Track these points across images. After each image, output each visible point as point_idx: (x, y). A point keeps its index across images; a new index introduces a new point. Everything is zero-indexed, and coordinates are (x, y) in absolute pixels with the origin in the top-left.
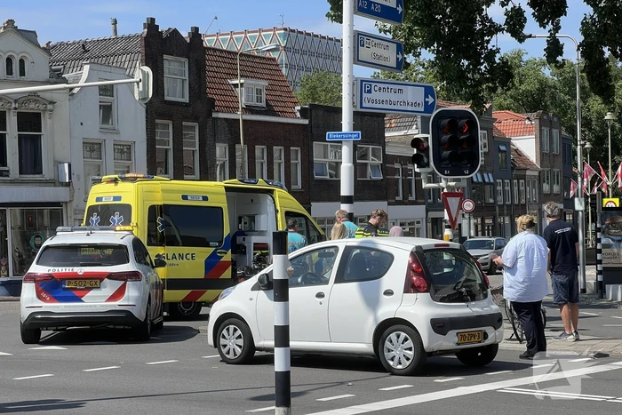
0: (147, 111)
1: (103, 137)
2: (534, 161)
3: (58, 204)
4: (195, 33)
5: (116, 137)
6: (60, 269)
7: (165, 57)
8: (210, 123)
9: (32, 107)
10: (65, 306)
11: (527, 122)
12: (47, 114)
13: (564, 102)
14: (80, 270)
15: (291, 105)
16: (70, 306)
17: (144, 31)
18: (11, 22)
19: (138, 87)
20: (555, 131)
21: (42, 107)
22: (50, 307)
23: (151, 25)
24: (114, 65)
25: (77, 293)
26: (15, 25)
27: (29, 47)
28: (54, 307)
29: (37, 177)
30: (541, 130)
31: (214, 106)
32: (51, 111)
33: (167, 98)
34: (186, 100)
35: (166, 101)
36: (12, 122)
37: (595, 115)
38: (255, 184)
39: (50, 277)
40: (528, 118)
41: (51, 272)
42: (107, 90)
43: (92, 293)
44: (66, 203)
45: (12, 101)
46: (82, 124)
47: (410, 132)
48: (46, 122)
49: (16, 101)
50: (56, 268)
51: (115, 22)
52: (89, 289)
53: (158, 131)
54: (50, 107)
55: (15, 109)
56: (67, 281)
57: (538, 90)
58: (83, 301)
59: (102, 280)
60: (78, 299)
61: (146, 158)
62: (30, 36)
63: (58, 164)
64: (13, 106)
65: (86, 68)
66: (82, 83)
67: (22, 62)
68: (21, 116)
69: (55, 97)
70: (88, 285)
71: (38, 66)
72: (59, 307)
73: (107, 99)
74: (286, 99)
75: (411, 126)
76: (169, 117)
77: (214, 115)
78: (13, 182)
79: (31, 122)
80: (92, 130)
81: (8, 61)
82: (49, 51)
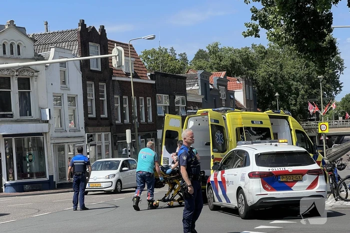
0: (82, 76)
1: (62, 92)
2: (243, 104)
3: (41, 134)
4: (103, 29)
5: (68, 92)
6: (276, 168)
7: (90, 43)
8: (111, 83)
9: (26, 74)
10: (283, 194)
11: (237, 82)
12: (34, 79)
13: (245, 71)
14: (290, 169)
15: (144, 72)
16: (286, 193)
18: (12, 22)
19: (116, 59)
20: (250, 87)
21: (31, 74)
22: (273, 194)
23: (82, 24)
24: (66, 48)
25: (288, 184)
26: (14, 23)
27: (23, 38)
28: (276, 194)
29: (28, 118)
30: (245, 86)
31: (112, 73)
32: (37, 76)
33: (91, 68)
34: (99, 69)
35: (91, 70)
36: (14, 84)
37: (261, 79)
38: (279, 113)
39: (270, 174)
40: (238, 80)
41: (271, 171)
42: (63, 64)
43: (297, 184)
44: (46, 133)
45: (15, 71)
46: (52, 84)
47: (194, 88)
48: (33, 84)
49: (17, 71)
50: (274, 168)
51: (47, 24)
52: (295, 181)
53: (88, 88)
54: (36, 74)
55: (17, 75)
56: (281, 177)
57: (231, 64)
58: (292, 190)
59: (303, 175)
60: (289, 188)
61: (83, 104)
62: (22, 30)
63: (41, 109)
64: (16, 73)
65: (53, 50)
66: (50, 60)
67: (18, 47)
68: (20, 80)
69: (38, 68)
70: (295, 179)
71: (28, 49)
72: (279, 194)
73: (63, 69)
74: (142, 69)
75: (194, 84)
76: (92, 80)
77: (113, 78)
78: (17, 121)
79: (25, 83)
80: (57, 88)
81: (11, 45)
82: (33, 40)
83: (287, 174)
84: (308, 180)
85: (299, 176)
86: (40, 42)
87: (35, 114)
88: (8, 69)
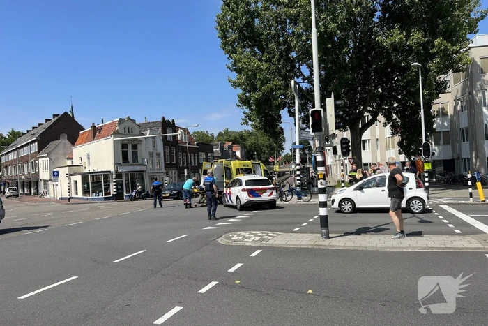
0: (163, 144)
1: (153, 151)
2: (240, 157)
3: (143, 171)
4: (173, 121)
5: (156, 151)
7: (167, 128)
8: (177, 147)
9: (135, 142)
10: (257, 199)
11: (237, 147)
12: (139, 144)
13: (241, 142)
14: (261, 187)
15: (194, 142)
16: (259, 198)
17: (161, 120)
19: (180, 135)
20: (243, 149)
21: (138, 142)
22: (252, 199)
23: (163, 118)
24: (155, 130)
25: (259, 194)
26: (130, 118)
27: (134, 125)
29: (137, 163)
30: (241, 149)
31: (178, 142)
32: (141, 143)
34: (172, 140)
35: (168, 141)
36: (130, 147)
37: (248, 146)
38: (256, 161)
41: (252, 188)
42: (154, 138)
44: (145, 171)
46: (148, 147)
47: (217, 150)
48: (139, 147)
52: (263, 193)
53: (166, 149)
56: (256, 191)
57: (234, 139)
59: (266, 190)
60: (260, 196)
61: (163, 157)
62: (134, 121)
63: (143, 159)
64: (130, 142)
65: (149, 131)
66: (147, 136)
67: (132, 129)
68: (132, 145)
69: (142, 139)
71: (137, 130)
72: (255, 199)
73: (154, 140)
74: (192, 140)
75: (217, 148)
76: (168, 145)
77: (178, 145)
78: (131, 165)
79: (135, 147)
80: (151, 149)
81: (128, 129)
82: (139, 126)
83: (259, 190)
84: (268, 192)
85: (264, 190)
86: (143, 127)
87: (140, 162)
88: (127, 140)
